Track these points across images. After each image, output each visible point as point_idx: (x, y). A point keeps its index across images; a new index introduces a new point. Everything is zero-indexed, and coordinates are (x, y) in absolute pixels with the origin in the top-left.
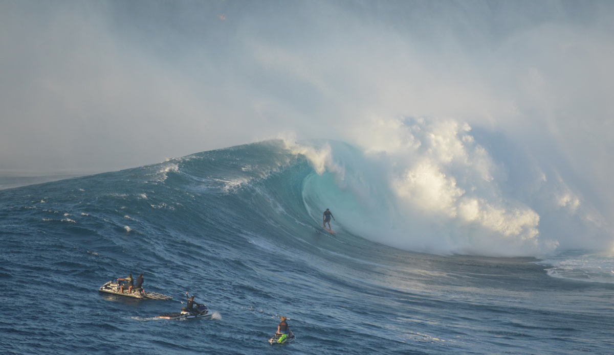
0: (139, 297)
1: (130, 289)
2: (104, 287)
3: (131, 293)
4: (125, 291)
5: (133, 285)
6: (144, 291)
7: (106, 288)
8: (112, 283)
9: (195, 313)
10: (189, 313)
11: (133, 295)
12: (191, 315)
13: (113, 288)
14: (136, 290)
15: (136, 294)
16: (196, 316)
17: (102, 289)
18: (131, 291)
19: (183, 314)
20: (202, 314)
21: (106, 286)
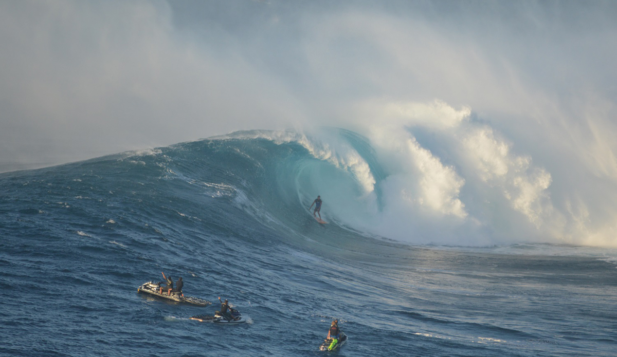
0: (178, 300)
1: (169, 292)
2: (143, 287)
3: (170, 295)
4: (164, 293)
5: (172, 288)
6: (183, 295)
7: (145, 287)
8: (152, 284)
9: (229, 318)
10: (222, 318)
11: (172, 297)
12: (224, 319)
13: (153, 289)
14: (176, 293)
15: (175, 297)
16: (229, 320)
17: (141, 288)
18: (170, 294)
19: (216, 317)
20: (235, 320)
21: (145, 286)
